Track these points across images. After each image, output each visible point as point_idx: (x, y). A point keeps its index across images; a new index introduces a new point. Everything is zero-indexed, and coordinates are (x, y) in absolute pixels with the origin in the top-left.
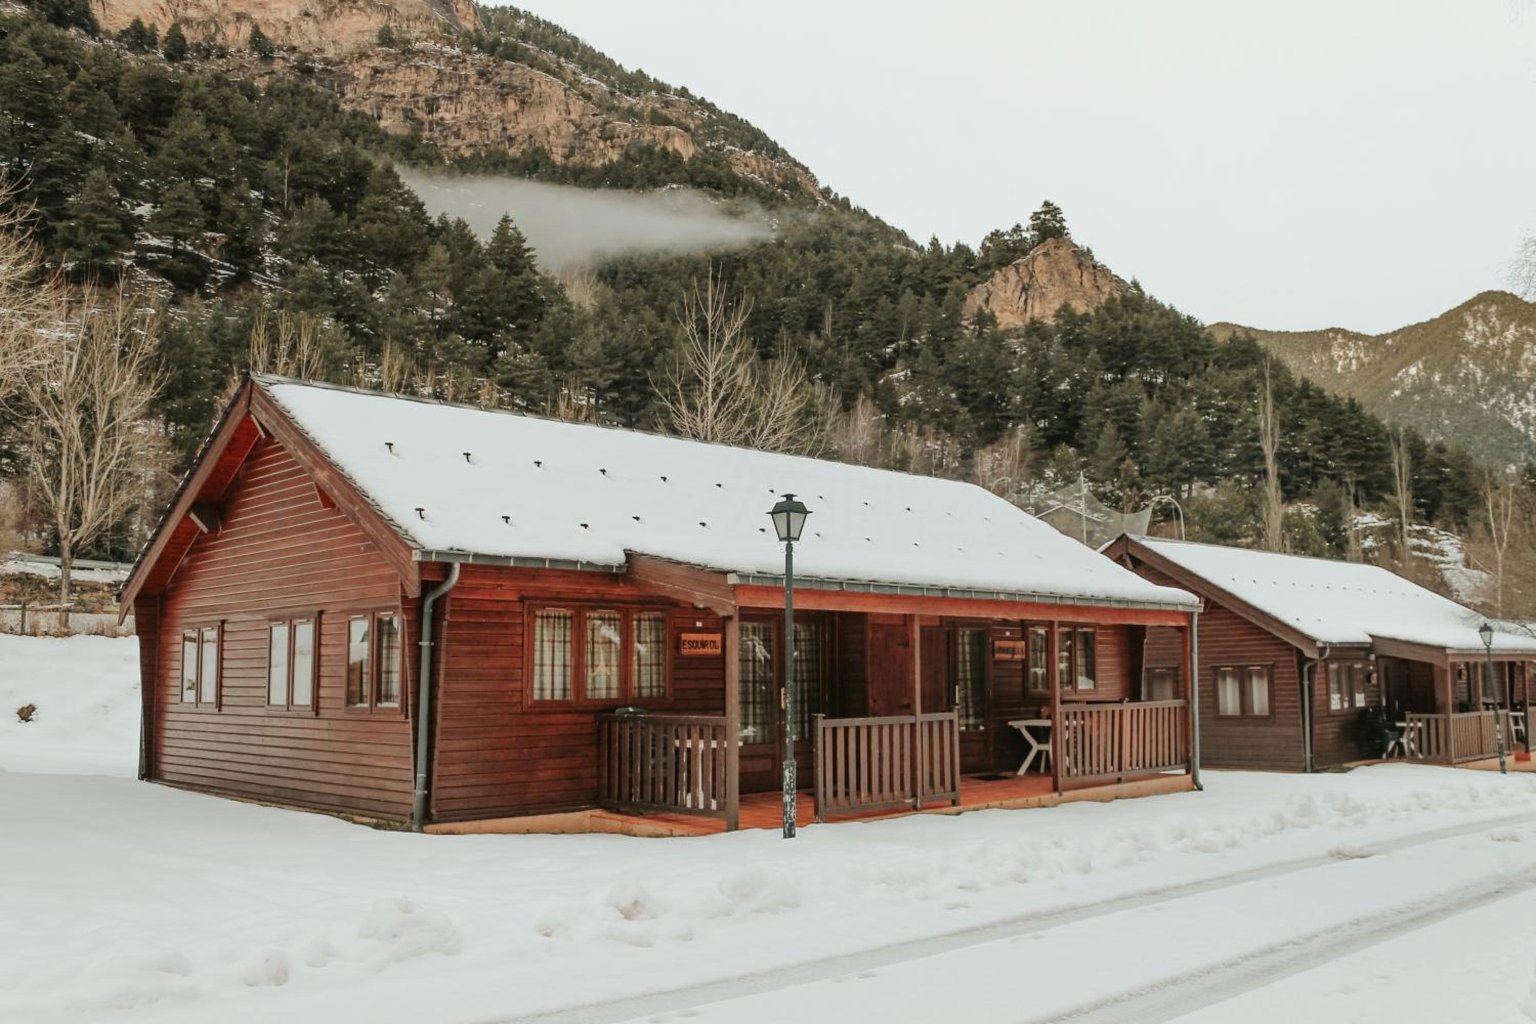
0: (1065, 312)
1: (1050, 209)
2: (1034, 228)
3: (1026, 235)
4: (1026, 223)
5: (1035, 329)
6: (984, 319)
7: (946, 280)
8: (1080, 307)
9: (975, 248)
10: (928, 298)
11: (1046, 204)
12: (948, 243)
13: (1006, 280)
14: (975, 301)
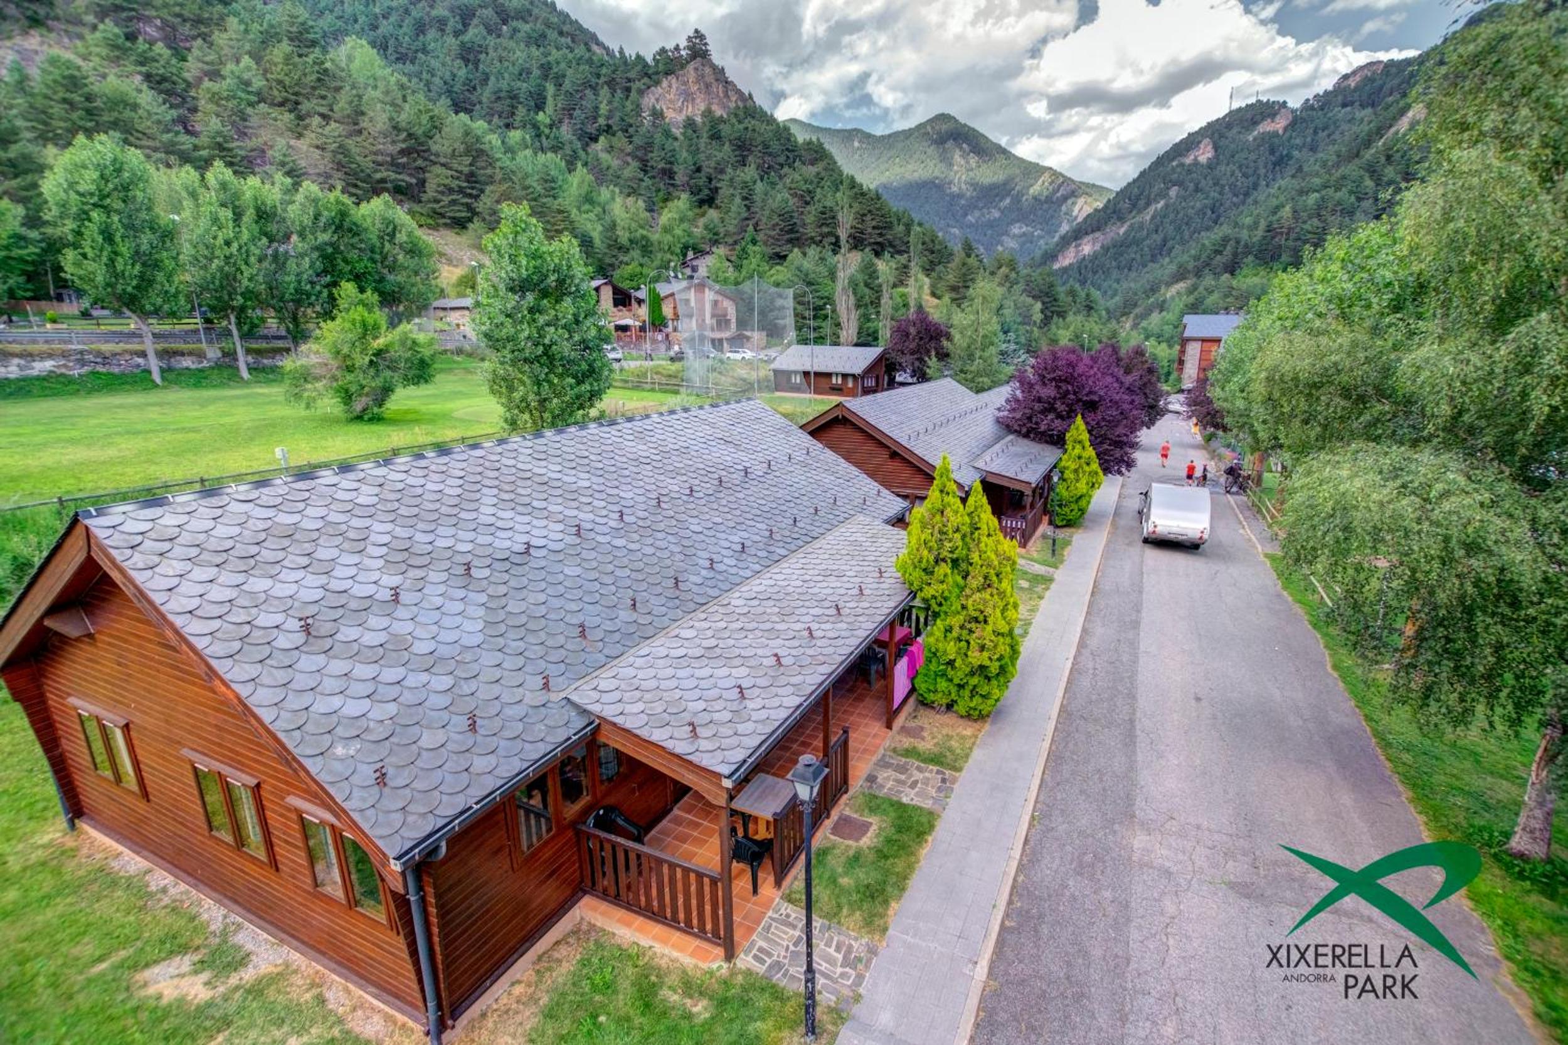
0: (708, 113)
1: (698, 35)
2: (688, 48)
3: (683, 53)
4: (683, 43)
5: (690, 123)
6: (657, 115)
7: (629, 80)
8: (719, 112)
9: (649, 59)
10: (619, 94)
11: (697, 31)
12: (630, 52)
13: (670, 86)
14: (648, 101)
